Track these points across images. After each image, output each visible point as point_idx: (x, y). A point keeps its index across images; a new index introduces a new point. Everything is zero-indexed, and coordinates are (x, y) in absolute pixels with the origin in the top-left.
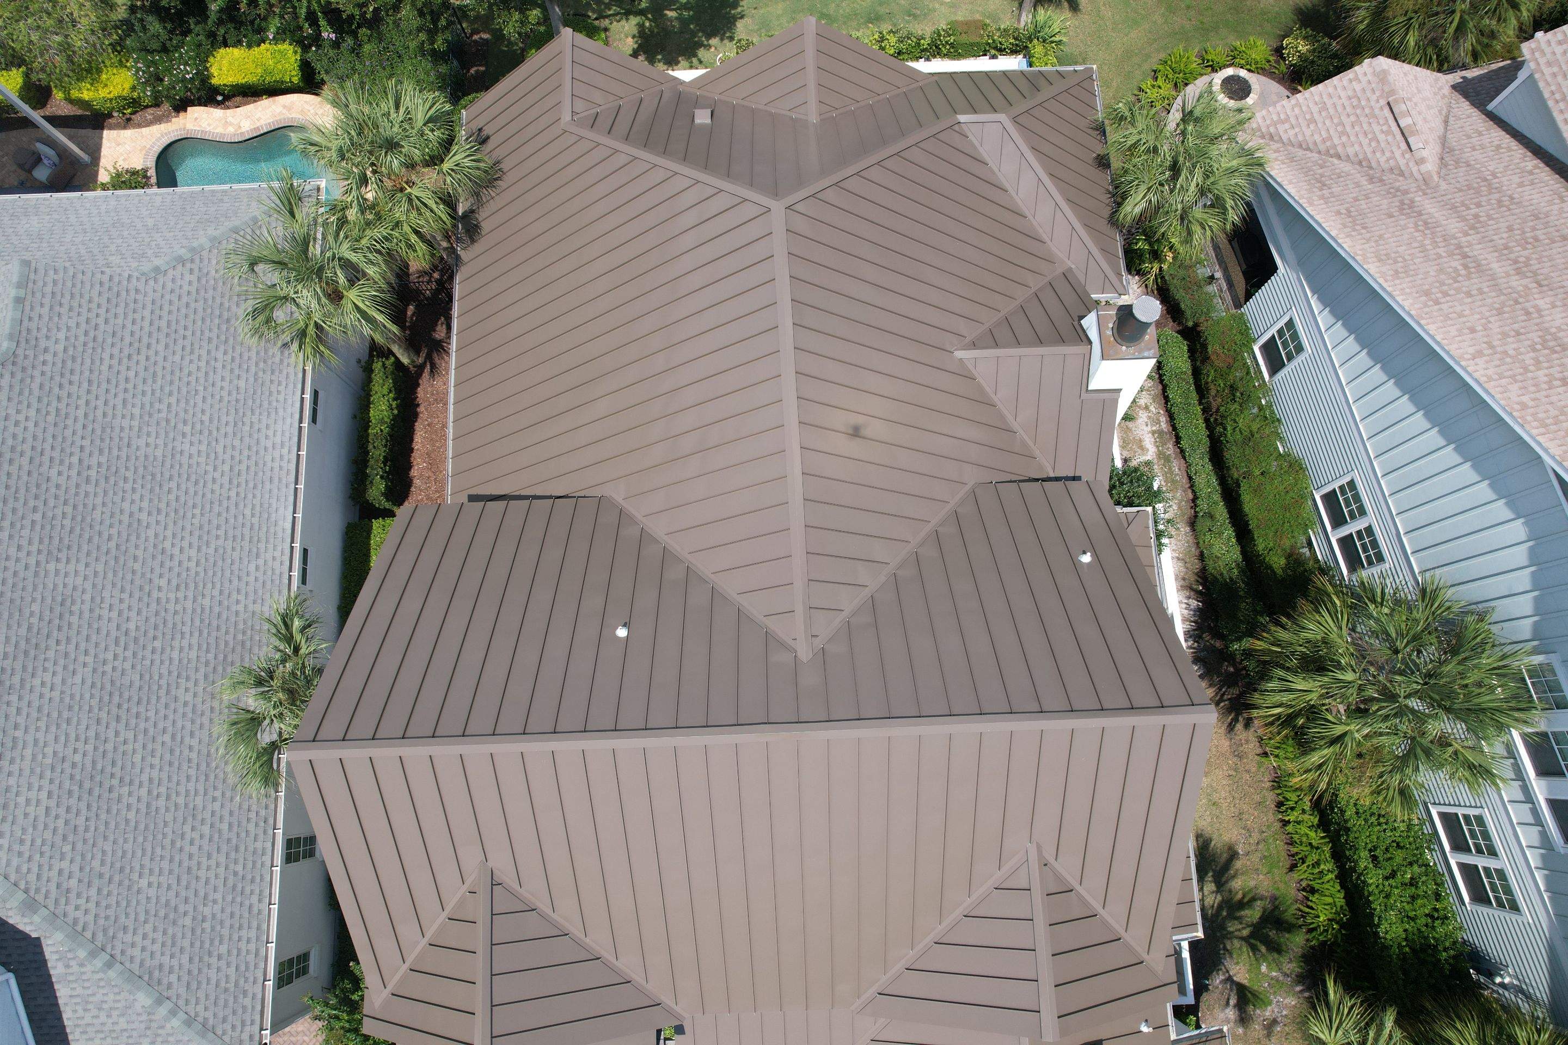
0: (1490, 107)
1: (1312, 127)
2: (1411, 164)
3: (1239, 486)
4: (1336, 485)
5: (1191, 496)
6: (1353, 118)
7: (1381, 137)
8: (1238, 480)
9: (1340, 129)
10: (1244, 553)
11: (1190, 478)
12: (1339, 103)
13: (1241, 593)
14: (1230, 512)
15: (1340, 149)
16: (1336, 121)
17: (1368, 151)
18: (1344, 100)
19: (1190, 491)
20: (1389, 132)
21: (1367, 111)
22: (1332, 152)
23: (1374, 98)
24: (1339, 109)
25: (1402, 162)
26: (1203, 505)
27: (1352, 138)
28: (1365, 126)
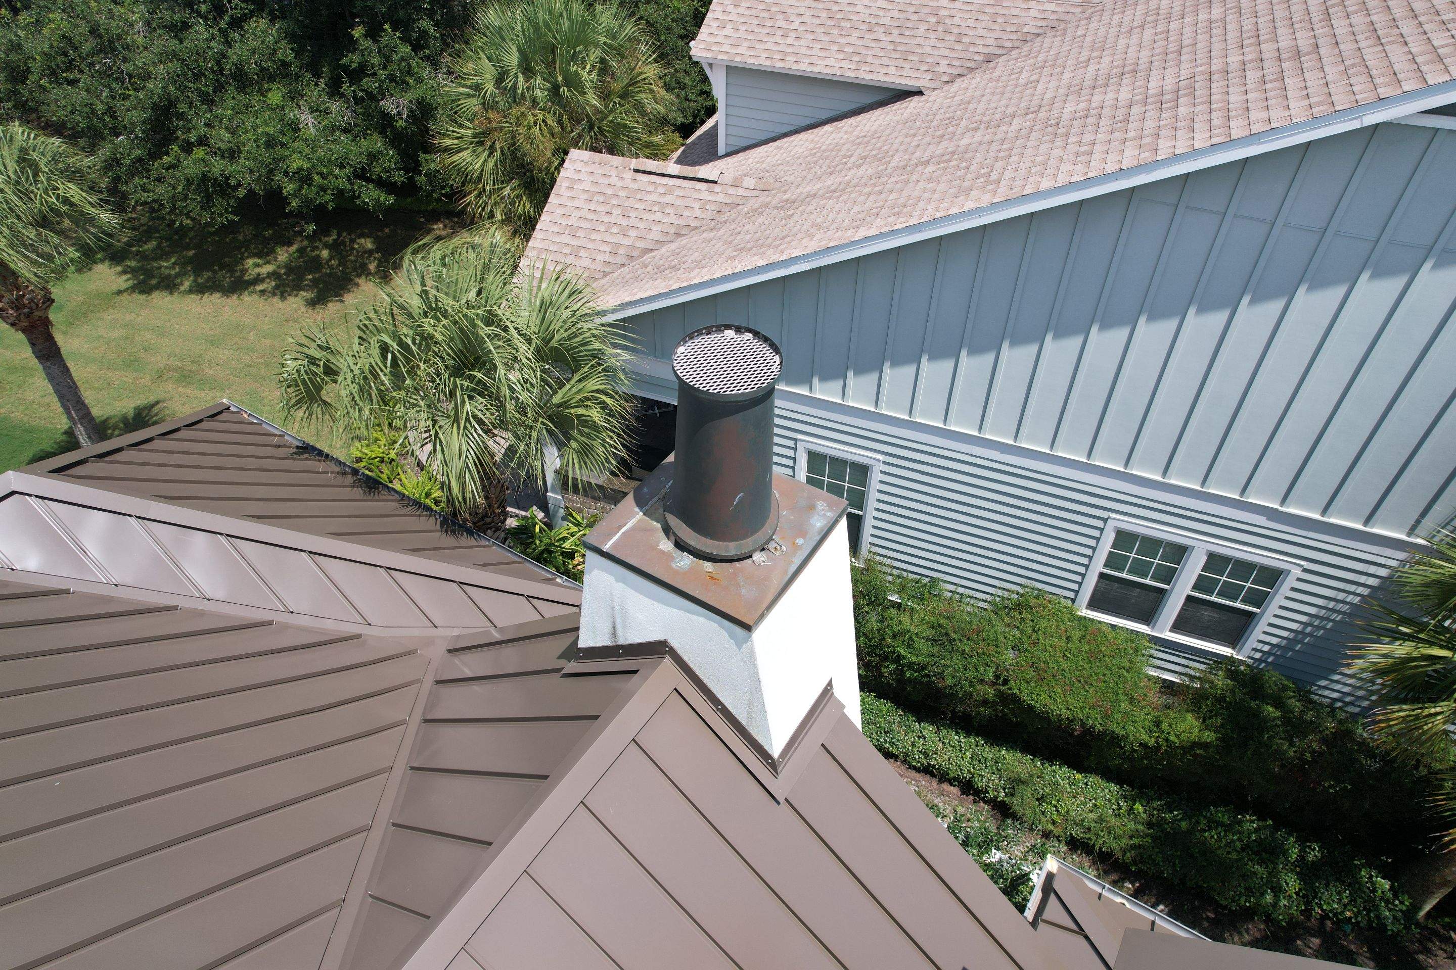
0: (719, 154)
1: (582, 253)
2: (731, 191)
3: (1015, 699)
4: (1098, 566)
5: (955, 791)
6: (617, 211)
7: (668, 199)
8: (1001, 695)
9: (615, 230)
10: (1109, 774)
11: (927, 770)
12: (583, 213)
13: (1184, 825)
14: (1026, 750)
15: (641, 244)
16: (602, 228)
17: (673, 219)
18: (586, 206)
19: (946, 786)
20: (669, 191)
21: (622, 194)
22: (635, 254)
23: (614, 180)
24: (592, 216)
25: (721, 198)
26: (989, 780)
27: (641, 225)
28: (638, 205)
